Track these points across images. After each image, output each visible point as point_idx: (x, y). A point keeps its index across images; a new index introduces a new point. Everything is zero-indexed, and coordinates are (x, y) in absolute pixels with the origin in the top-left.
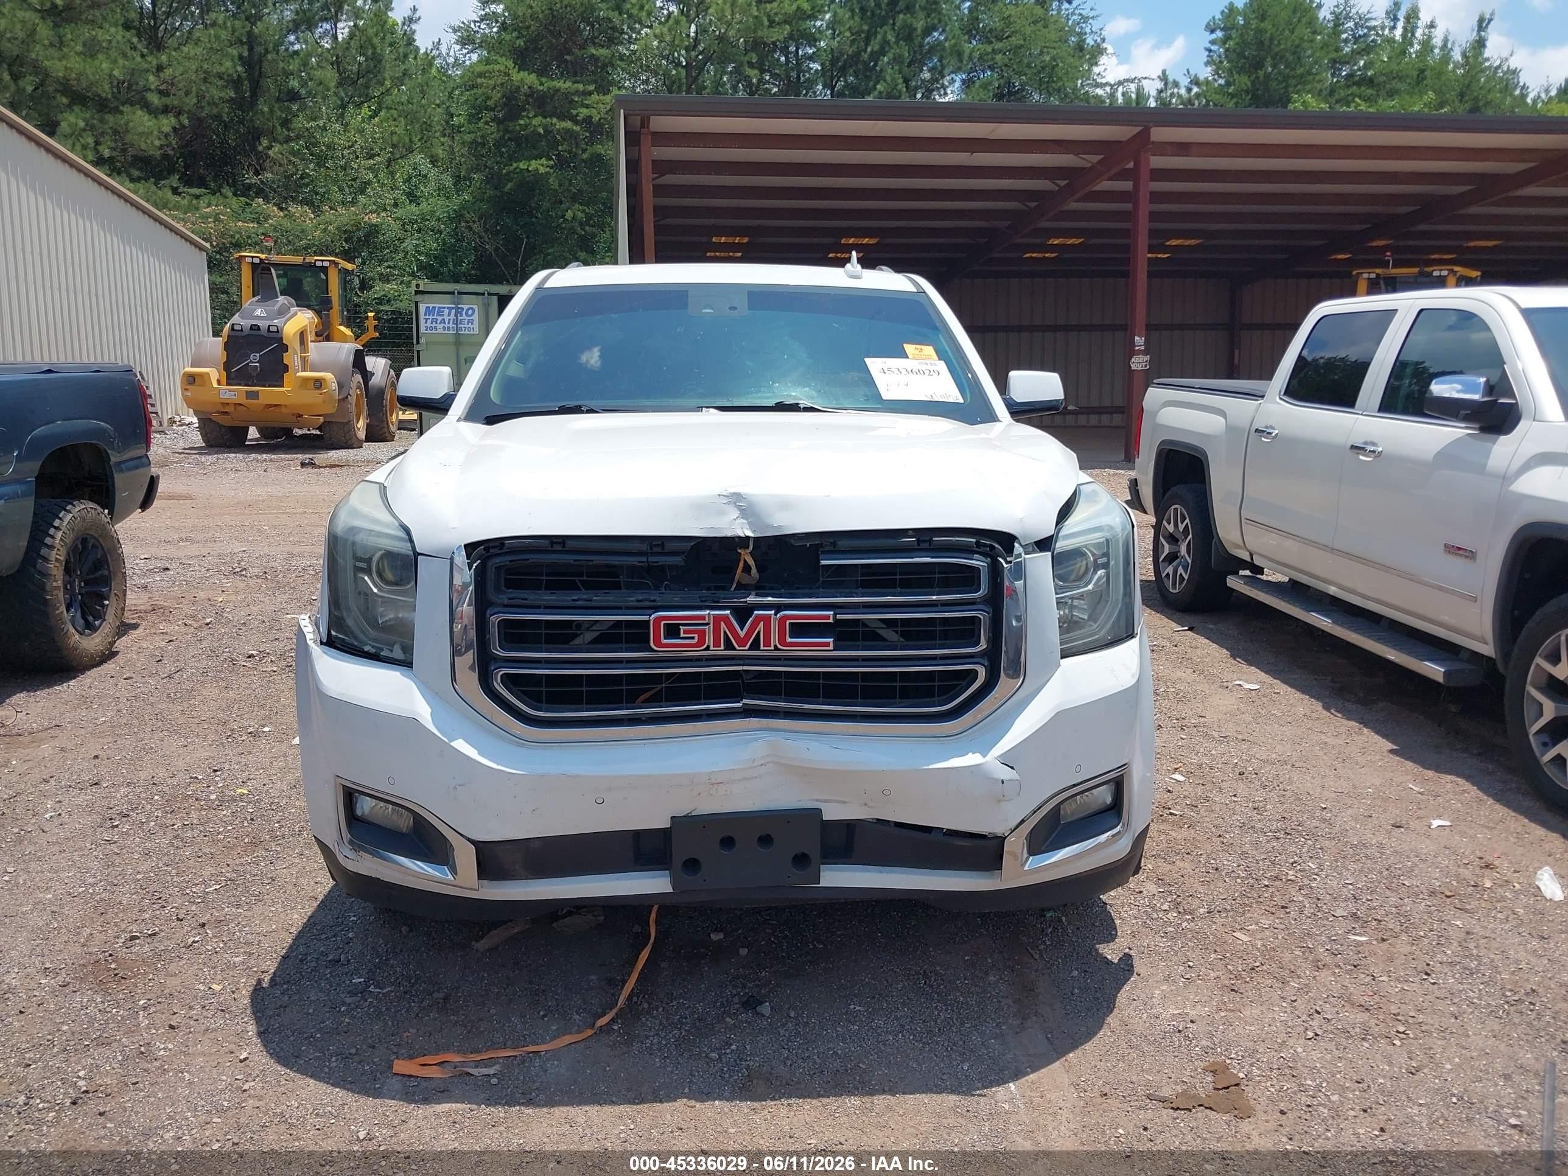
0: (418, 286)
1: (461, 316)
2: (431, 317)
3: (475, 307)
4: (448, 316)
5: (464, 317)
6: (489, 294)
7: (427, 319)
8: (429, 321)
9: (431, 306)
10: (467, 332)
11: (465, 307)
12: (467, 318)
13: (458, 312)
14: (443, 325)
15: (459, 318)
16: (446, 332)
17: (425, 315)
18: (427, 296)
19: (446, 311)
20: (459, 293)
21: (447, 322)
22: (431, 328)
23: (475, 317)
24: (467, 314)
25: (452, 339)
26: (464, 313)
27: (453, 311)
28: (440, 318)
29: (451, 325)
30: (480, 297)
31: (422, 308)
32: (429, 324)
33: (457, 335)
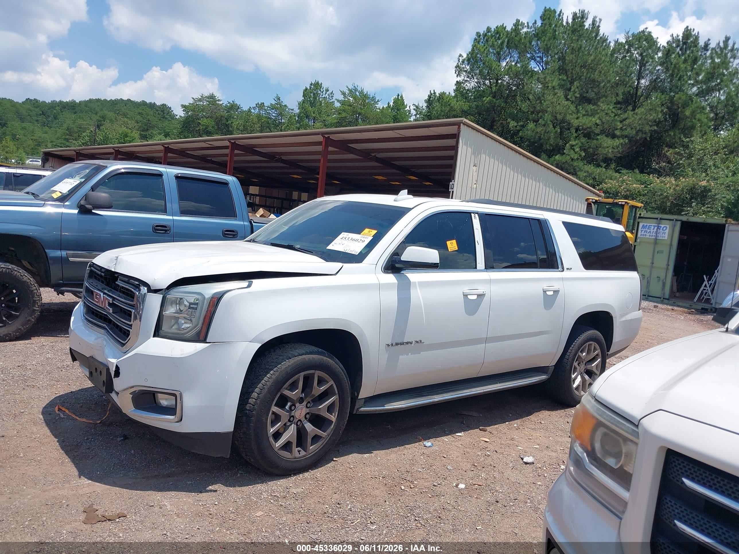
0: (640, 214)
1: (660, 230)
2: (644, 230)
3: (668, 226)
4: (653, 230)
5: (661, 230)
6: (676, 220)
7: (642, 231)
8: (643, 231)
9: (645, 224)
10: (661, 238)
11: (663, 226)
12: (663, 231)
13: (658, 228)
14: (649, 234)
15: (658, 231)
16: (651, 237)
17: (642, 228)
18: (644, 220)
19: (653, 227)
20: (661, 219)
21: (652, 232)
22: (643, 235)
23: (667, 231)
24: (663, 229)
25: (653, 241)
26: (661, 228)
27: (656, 228)
28: (649, 231)
29: (654, 234)
30: (671, 222)
31: (641, 225)
32: (643, 233)
33: (656, 239)
